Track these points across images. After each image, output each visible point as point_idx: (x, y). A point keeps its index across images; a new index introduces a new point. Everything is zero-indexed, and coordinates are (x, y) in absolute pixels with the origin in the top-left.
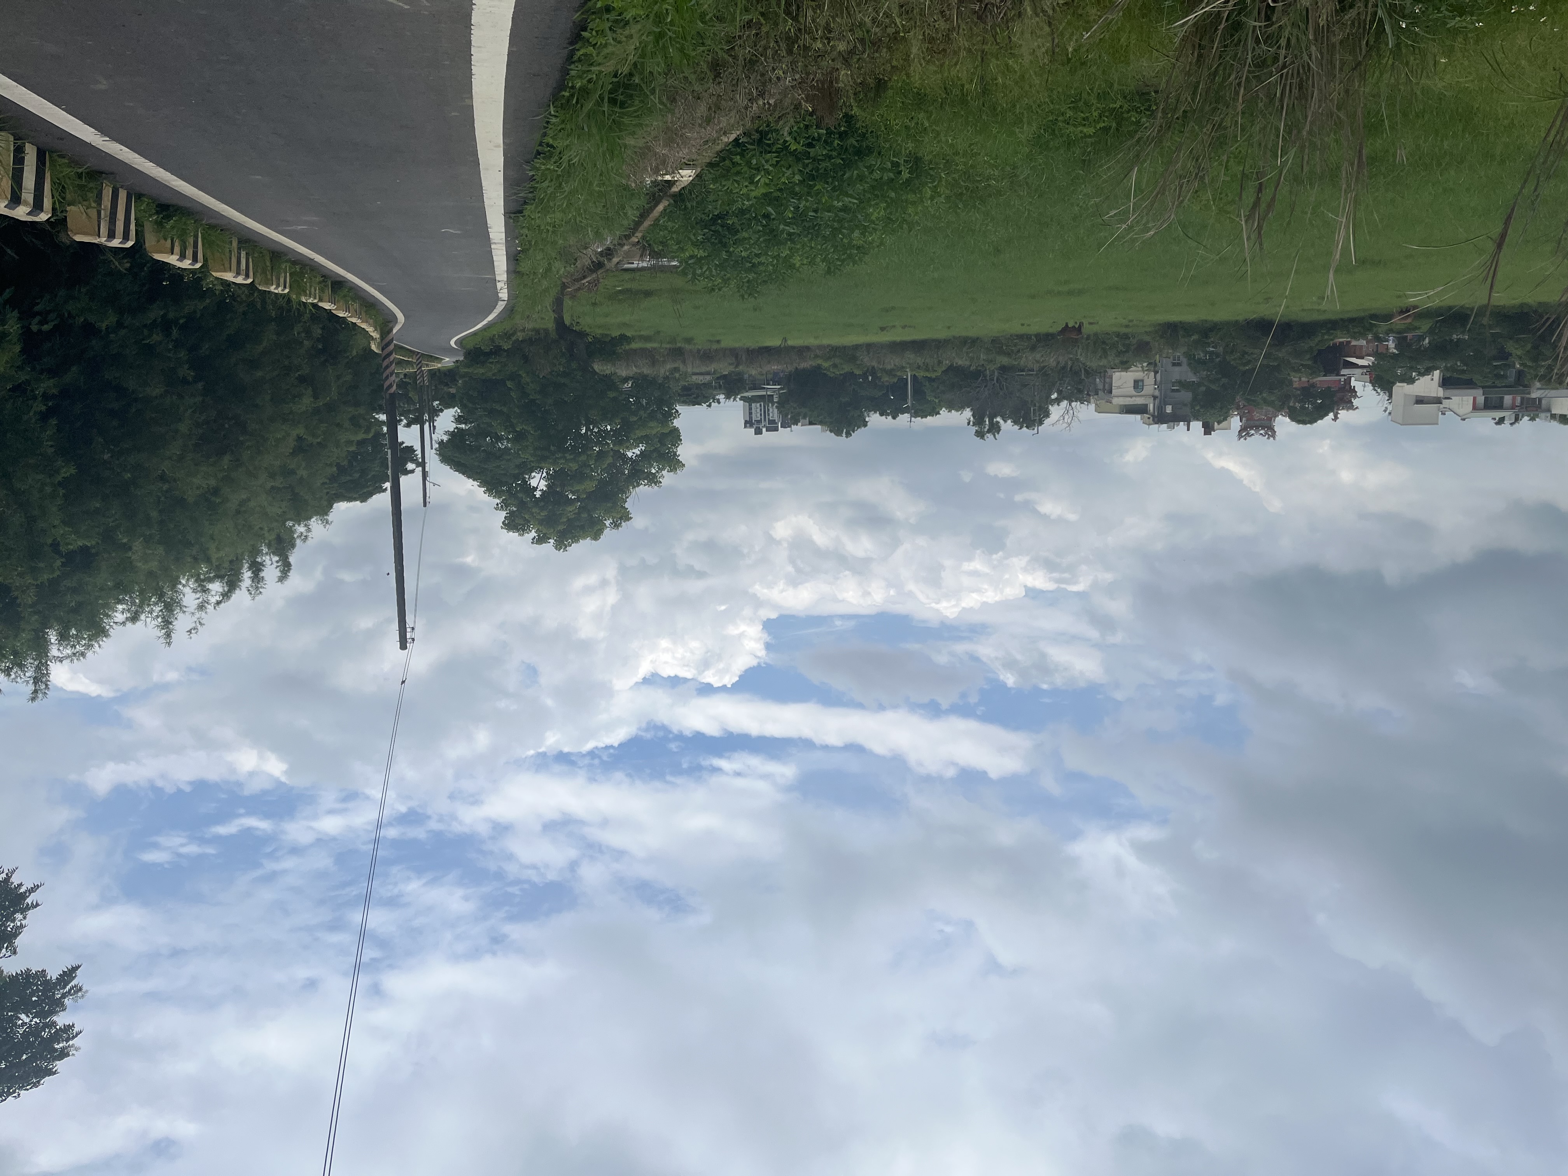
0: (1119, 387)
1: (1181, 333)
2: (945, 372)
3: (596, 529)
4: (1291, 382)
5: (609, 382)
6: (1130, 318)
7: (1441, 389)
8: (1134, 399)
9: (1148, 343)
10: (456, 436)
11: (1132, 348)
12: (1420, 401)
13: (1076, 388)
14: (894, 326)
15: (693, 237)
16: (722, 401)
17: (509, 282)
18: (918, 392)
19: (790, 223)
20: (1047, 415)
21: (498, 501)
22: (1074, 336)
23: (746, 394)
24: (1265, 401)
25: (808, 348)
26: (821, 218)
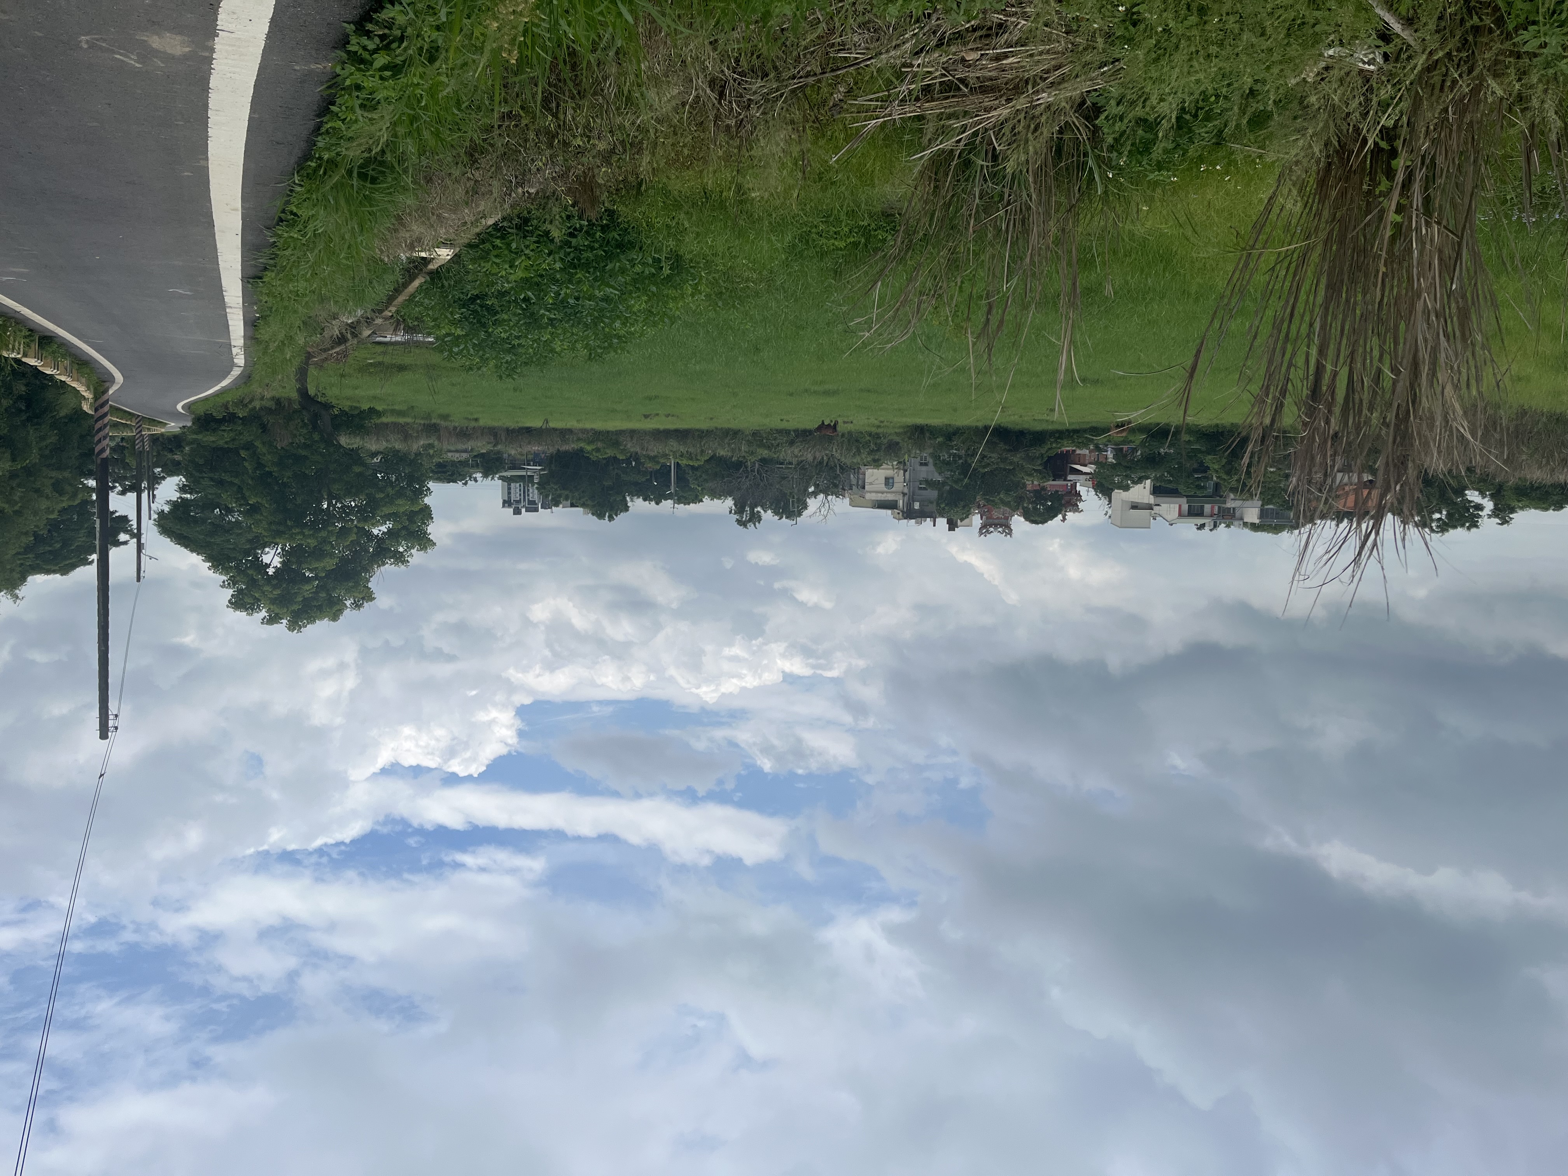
0: (871, 484)
1: (928, 435)
2: (707, 461)
3: (335, 609)
4: (1025, 485)
5: (354, 455)
6: (882, 419)
7: (1152, 497)
8: (885, 495)
9: (898, 443)
10: (176, 506)
11: (883, 448)
12: (1135, 506)
13: (833, 483)
14: (657, 415)
15: (449, 316)
16: (479, 479)
17: (246, 347)
18: (681, 479)
19: (551, 308)
20: (805, 507)
21: (225, 578)
22: (829, 433)
23: (505, 474)
24: (1002, 502)
25: (570, 431)
26: (583, 306)
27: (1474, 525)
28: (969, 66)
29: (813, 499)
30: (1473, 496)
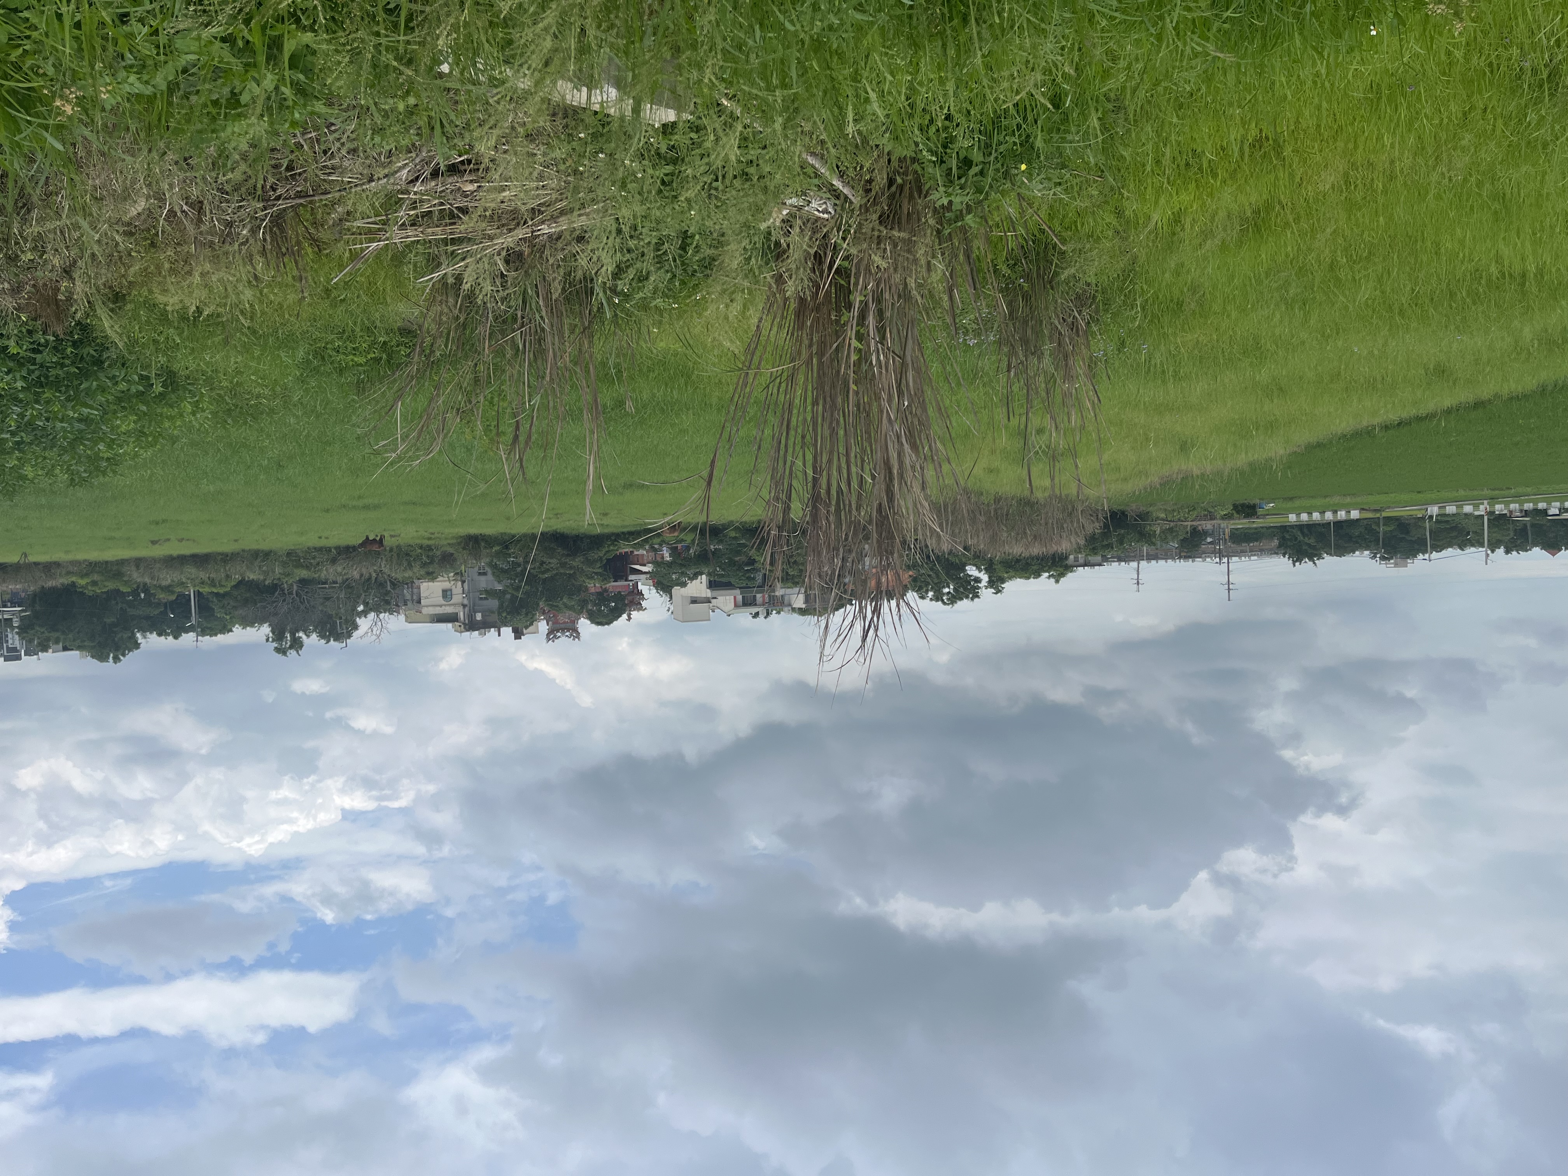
0: (426, 598)
1: (483, 544)
2: (236, 587)
6: (431, 531)
8: (443, 607)
9: (452, 554)
11: (436, 560)
14: (169, 540)
20: (356, 627)
22: (375, 548)
24: (566, 606)
25: (57, 564)
27: (976, 596)
28: (466, 196)
29: (363, 618)
30: (972, 571)
